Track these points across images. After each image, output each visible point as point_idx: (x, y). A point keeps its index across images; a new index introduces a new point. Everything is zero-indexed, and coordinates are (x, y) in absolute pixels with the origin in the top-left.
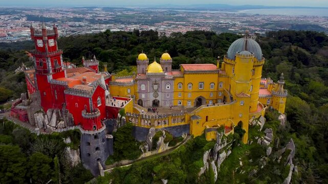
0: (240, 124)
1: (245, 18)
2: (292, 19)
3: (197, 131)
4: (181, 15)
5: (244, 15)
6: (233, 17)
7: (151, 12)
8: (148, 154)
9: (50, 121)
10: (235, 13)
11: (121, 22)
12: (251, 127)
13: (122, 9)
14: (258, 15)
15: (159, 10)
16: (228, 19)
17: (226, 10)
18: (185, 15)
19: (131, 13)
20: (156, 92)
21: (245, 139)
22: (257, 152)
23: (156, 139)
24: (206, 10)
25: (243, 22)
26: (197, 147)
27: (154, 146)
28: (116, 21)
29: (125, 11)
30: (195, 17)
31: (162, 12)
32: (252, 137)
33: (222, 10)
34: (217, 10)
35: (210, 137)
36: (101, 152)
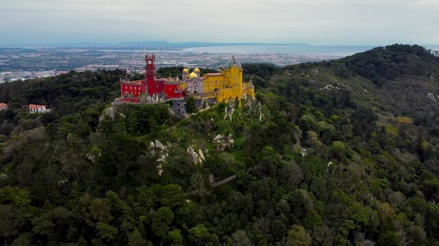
0: (237, 98)
1: (193, 58)
2: (245, 57)
3: (220, 100)
4: (110, 56)
5: (191, 55)
6: (178, 57)
7: (65, 54)
8: (202, 110)
9: (155, 99)
10: (180, 52)
11: (22, 68)
12: (242, 100)
13: (17, 51)
14: (206, 53)
15: (76, 51)
16: (172, 59)
17: (167, 48)
18: (114, 56)
19: (33, 55)
20: (195, 87)
21: (240, 104)
22: (246, 109)
23: (205, 103)
24: (142, 49)
25: (190, 63)
26: (222, 106)
27: (204, 107)
28: (14, 67)
29: (22, 52)
30: (130, 59)
31: (81, 53)
32: (243, 104)
33: (161, 49)
34: (156, 49)
35: (226, 102)
36: (184, 109)
